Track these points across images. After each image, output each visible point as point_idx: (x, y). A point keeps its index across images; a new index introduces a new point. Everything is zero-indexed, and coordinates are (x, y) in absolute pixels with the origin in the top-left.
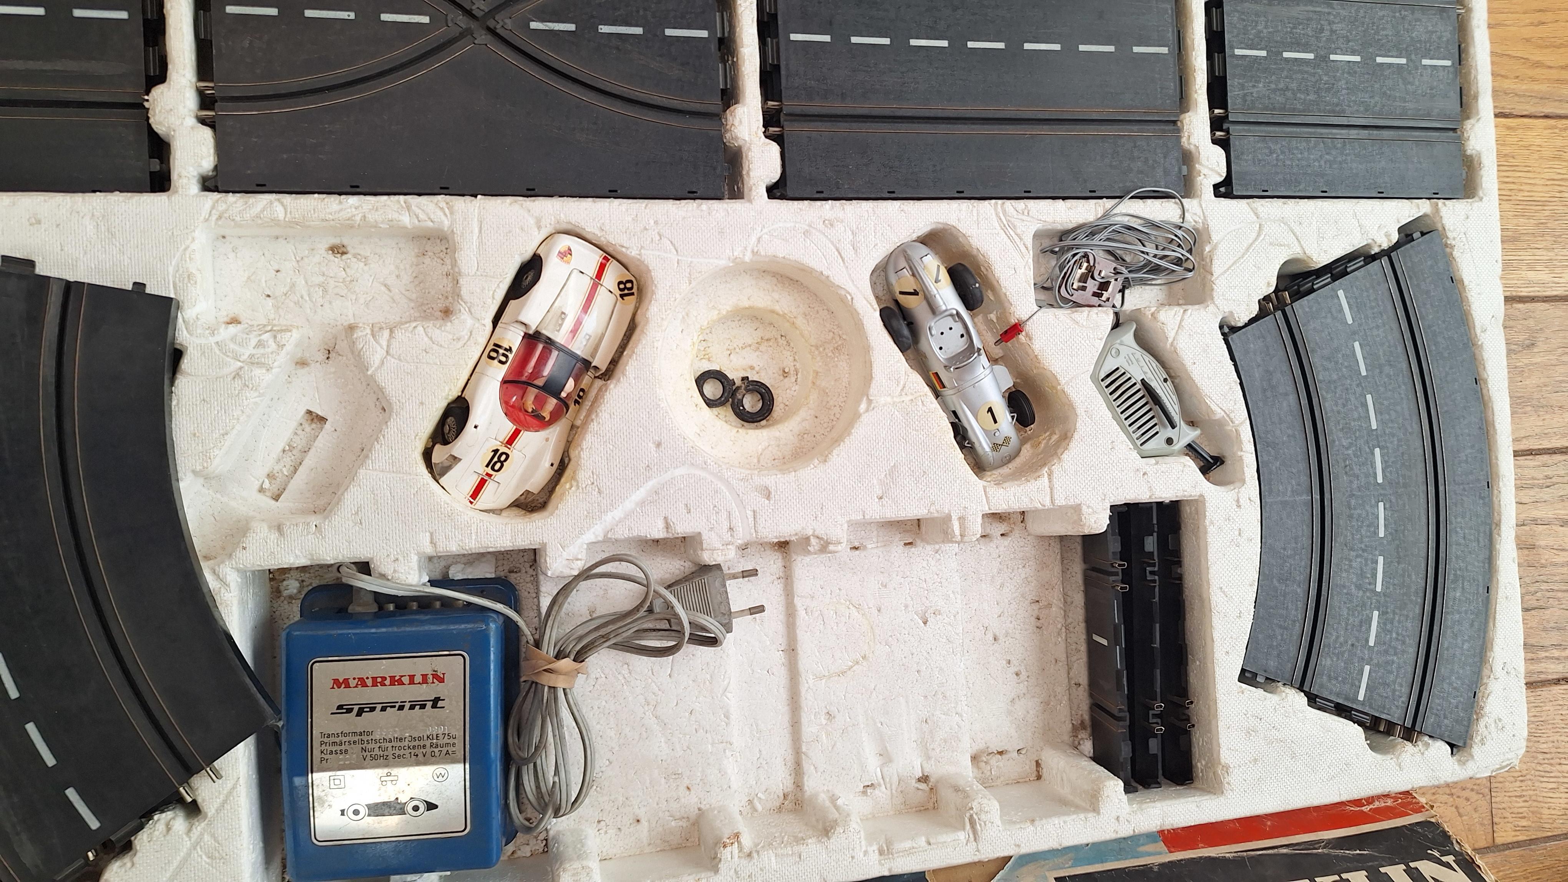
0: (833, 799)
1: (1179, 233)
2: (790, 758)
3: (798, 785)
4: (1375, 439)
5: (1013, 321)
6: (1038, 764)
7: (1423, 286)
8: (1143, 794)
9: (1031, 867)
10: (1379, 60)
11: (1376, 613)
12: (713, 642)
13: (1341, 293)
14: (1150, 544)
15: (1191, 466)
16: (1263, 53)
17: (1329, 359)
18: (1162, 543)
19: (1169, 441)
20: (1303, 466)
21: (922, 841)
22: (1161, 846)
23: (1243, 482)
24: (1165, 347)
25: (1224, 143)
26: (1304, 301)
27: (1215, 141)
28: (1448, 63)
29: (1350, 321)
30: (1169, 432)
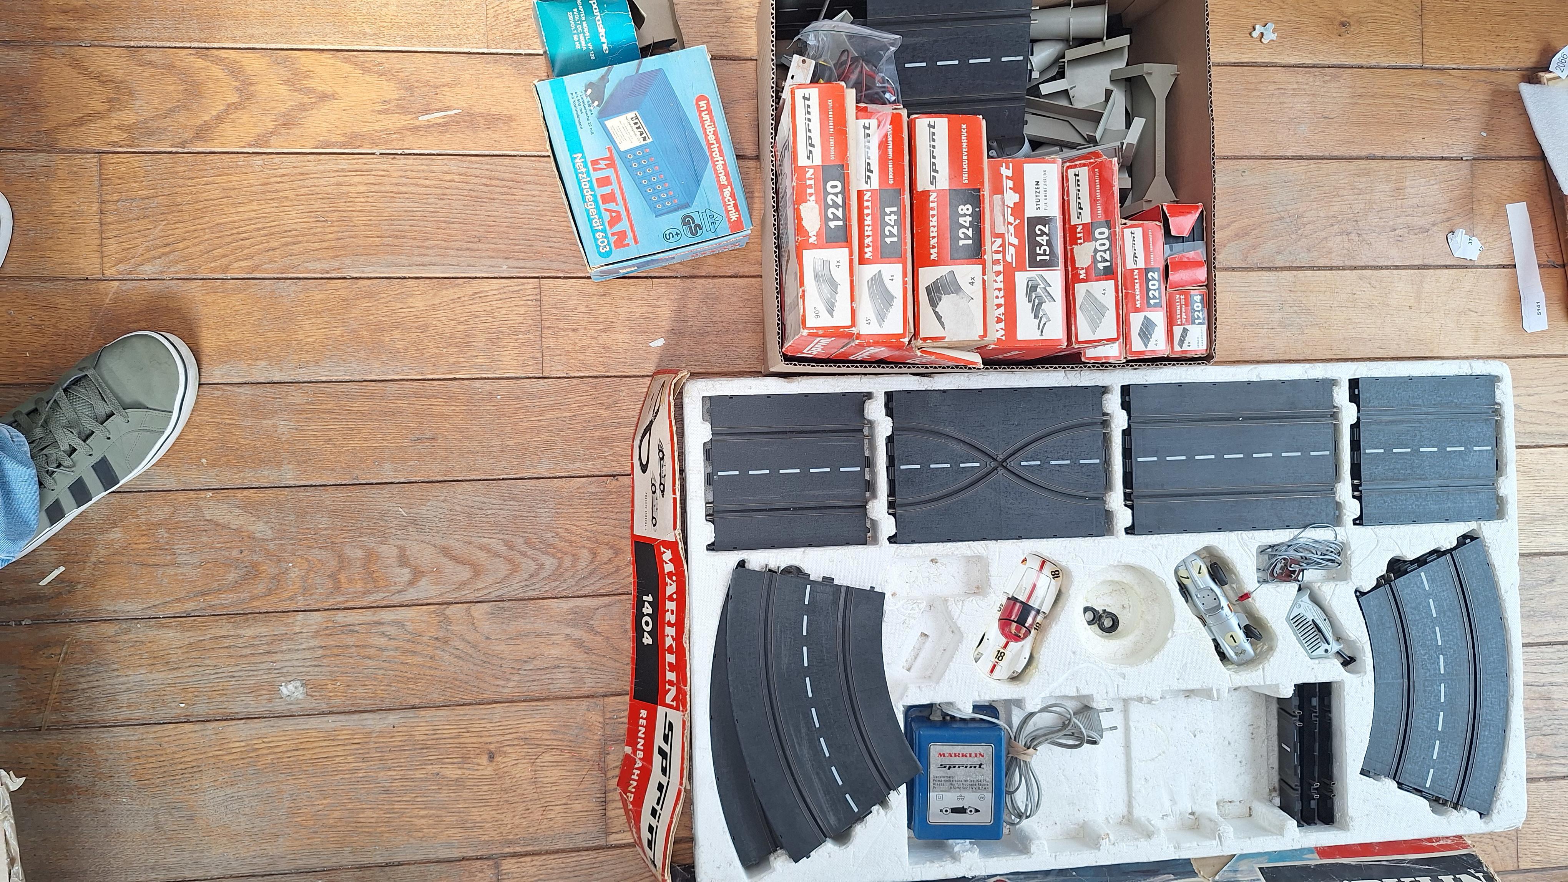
0: (1149, 822)
1: (1333, 546)
2: (1126, 799)
3: (1130, 812)
4: (1440, 650)
5: (1246, 592)
6: (1250, 809)
7: (1471, 569)
8: (1306, 827)
9: (1245, 861)
10: (1448, 449)
11: (1438, 742)
12: (1095, 743)
13: (1422, 574)
14: (1315, 702)
15: (1337, 663)
16: (1382, 451)
17: (1415, 609)
18: (1321, 700)
19: (1326, 651)
20: (1398, 664)
21: (1195, 844)
22: (1316, 856)
23: (1366, 673)
24: (1326, 603)
25: (1359, 498)
26: (1401, 579)
27: (1354, 497)
28: (1490, 448)
29: (1427, 588)
30: (1326, 646)
